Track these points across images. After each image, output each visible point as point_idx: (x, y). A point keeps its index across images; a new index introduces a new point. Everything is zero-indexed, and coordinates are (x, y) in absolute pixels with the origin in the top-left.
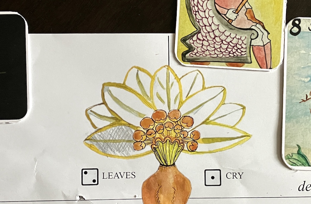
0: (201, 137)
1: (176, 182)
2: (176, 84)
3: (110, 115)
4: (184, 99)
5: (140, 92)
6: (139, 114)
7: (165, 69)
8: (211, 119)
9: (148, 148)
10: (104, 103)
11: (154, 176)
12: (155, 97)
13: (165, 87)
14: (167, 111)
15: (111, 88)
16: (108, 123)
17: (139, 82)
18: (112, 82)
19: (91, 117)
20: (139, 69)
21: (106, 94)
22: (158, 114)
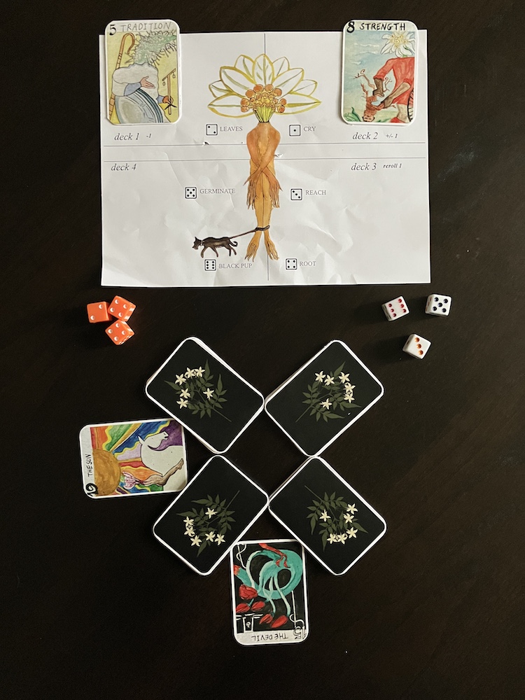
0: (287, 103)
1: (270, 134)
2: (270, 66)
3: (225, 88)
4: (275, 76)
5: (245, 72)
6: (245, 88)
7: (262, 56)
8: (294, 90)
9: (251, 111)
10: (221, 80)
11: (255, 129)
12: (256, 76)
13: (262, 68)
14: (264, 85)
15: (226, 70)
16: (224, 94)
17: (245, 66)
18: (227, 65)
19: (213, 89)
20: (245, 57)
21: (223, 74)
22: (258, 88)
